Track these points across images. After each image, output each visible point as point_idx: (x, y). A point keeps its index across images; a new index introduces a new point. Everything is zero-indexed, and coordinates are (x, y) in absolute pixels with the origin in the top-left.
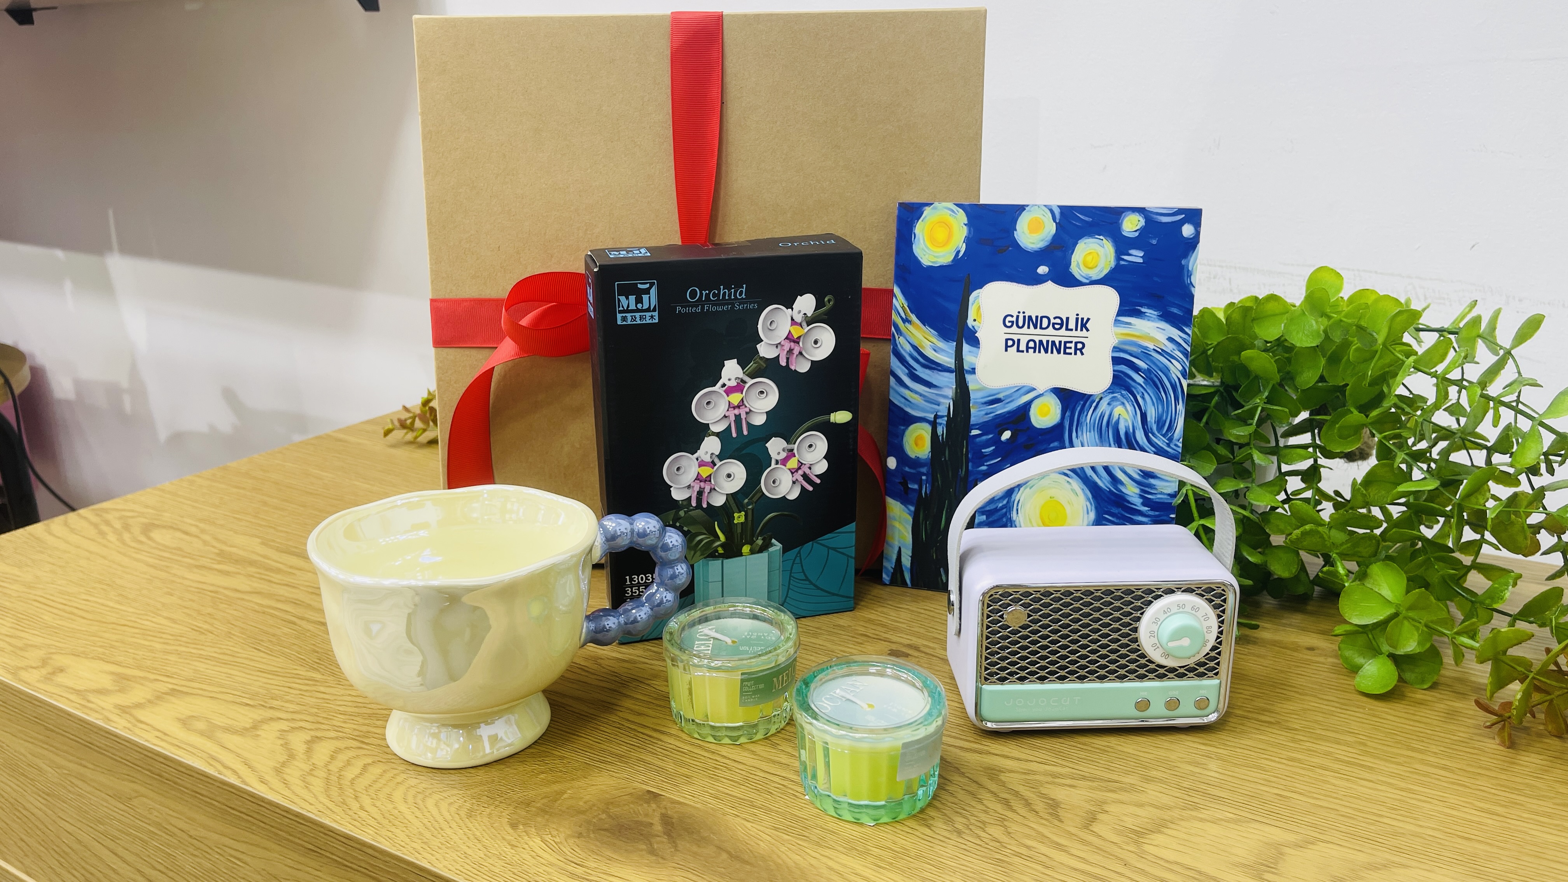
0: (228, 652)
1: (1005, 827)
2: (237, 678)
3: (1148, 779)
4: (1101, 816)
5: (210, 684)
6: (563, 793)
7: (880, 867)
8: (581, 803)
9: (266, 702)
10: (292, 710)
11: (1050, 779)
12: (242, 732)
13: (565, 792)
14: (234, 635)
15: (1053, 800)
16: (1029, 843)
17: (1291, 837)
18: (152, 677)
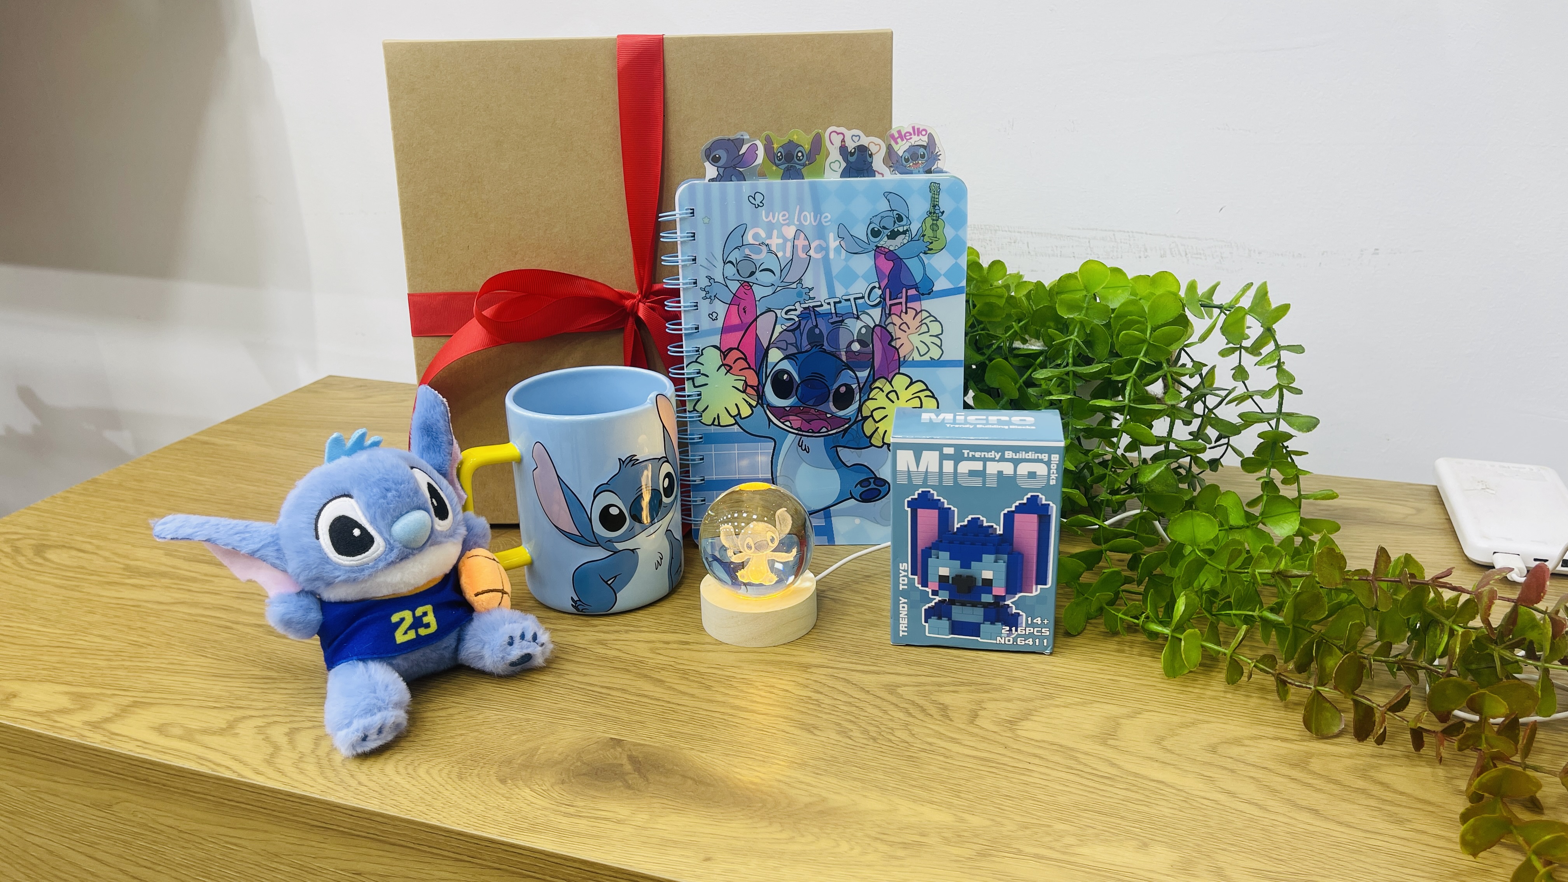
0: (175, 662)
1: (909, 730)
2: (195, 685)
3: (1013, 679)
4: (981, 713)
5: (170, 693)
6: (538, 748)
7: (817, 774)
8: (556, 755)
9: (233, 703)
10: (261, 707)
11: (937, 688)
12: (221, 732)
13: (539, 749)
14: (174, 645)
15: (940, 704)
16: (930, 740)
17: (1124, 711)
18: (109, 692)
